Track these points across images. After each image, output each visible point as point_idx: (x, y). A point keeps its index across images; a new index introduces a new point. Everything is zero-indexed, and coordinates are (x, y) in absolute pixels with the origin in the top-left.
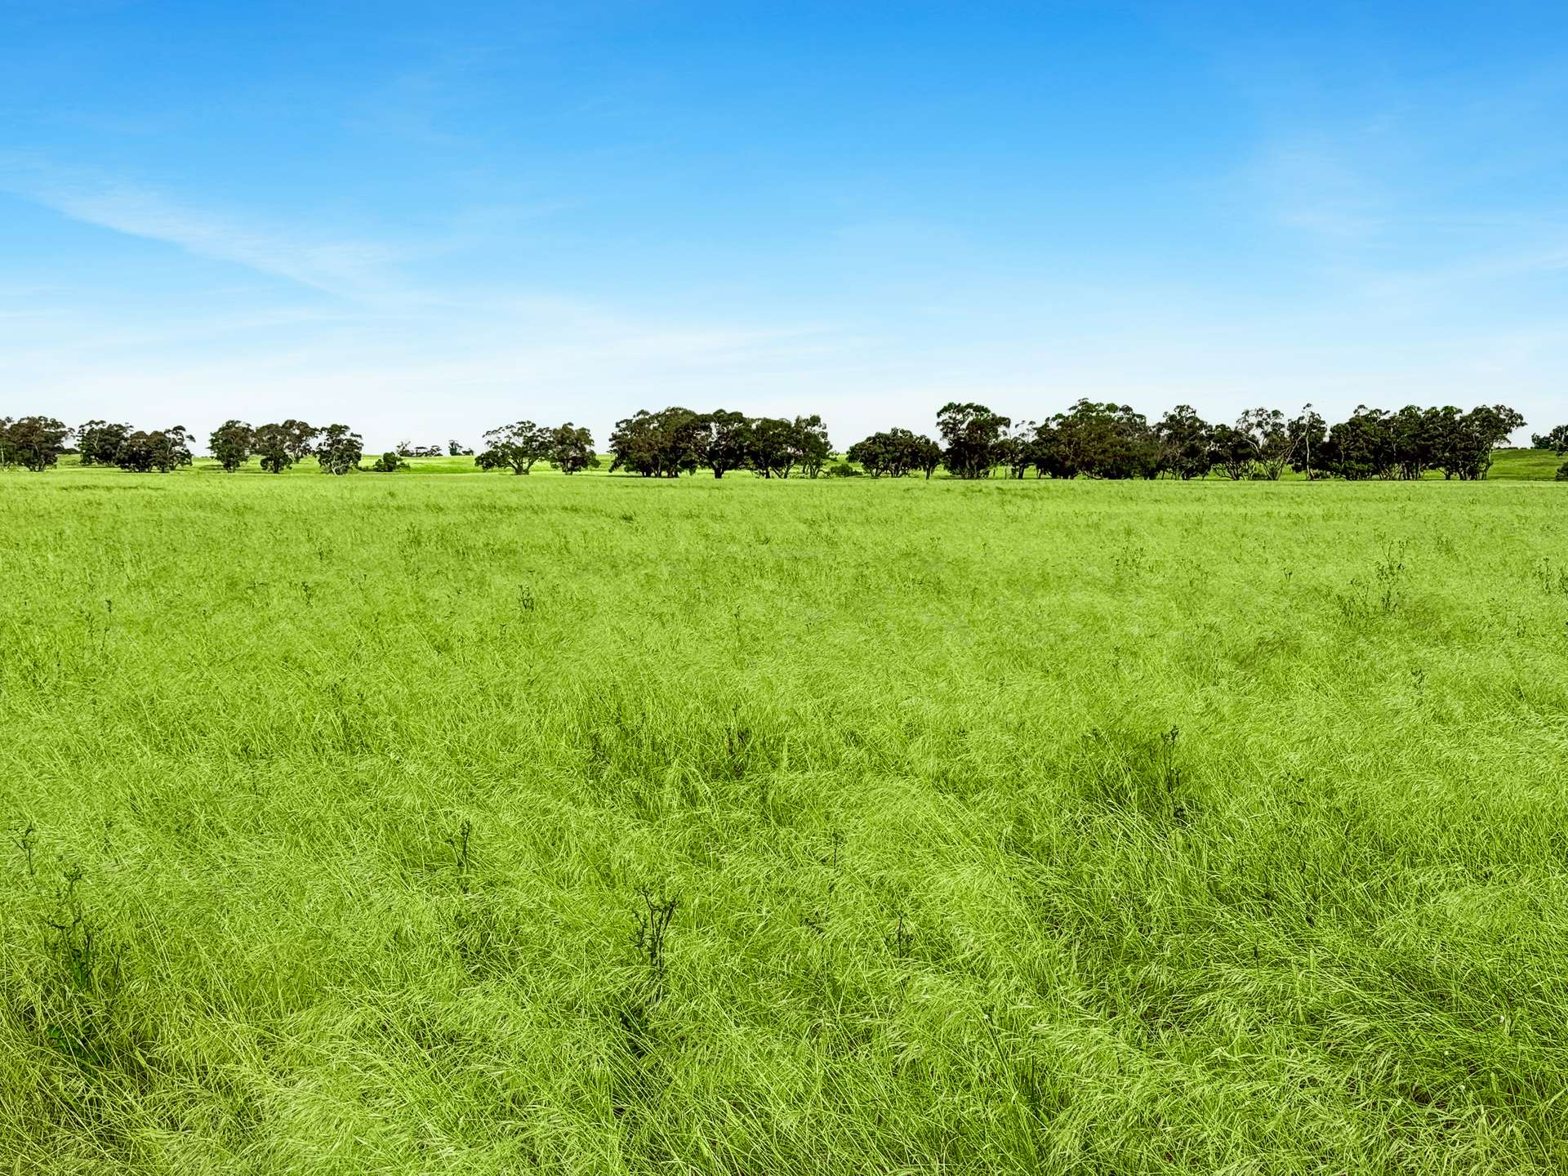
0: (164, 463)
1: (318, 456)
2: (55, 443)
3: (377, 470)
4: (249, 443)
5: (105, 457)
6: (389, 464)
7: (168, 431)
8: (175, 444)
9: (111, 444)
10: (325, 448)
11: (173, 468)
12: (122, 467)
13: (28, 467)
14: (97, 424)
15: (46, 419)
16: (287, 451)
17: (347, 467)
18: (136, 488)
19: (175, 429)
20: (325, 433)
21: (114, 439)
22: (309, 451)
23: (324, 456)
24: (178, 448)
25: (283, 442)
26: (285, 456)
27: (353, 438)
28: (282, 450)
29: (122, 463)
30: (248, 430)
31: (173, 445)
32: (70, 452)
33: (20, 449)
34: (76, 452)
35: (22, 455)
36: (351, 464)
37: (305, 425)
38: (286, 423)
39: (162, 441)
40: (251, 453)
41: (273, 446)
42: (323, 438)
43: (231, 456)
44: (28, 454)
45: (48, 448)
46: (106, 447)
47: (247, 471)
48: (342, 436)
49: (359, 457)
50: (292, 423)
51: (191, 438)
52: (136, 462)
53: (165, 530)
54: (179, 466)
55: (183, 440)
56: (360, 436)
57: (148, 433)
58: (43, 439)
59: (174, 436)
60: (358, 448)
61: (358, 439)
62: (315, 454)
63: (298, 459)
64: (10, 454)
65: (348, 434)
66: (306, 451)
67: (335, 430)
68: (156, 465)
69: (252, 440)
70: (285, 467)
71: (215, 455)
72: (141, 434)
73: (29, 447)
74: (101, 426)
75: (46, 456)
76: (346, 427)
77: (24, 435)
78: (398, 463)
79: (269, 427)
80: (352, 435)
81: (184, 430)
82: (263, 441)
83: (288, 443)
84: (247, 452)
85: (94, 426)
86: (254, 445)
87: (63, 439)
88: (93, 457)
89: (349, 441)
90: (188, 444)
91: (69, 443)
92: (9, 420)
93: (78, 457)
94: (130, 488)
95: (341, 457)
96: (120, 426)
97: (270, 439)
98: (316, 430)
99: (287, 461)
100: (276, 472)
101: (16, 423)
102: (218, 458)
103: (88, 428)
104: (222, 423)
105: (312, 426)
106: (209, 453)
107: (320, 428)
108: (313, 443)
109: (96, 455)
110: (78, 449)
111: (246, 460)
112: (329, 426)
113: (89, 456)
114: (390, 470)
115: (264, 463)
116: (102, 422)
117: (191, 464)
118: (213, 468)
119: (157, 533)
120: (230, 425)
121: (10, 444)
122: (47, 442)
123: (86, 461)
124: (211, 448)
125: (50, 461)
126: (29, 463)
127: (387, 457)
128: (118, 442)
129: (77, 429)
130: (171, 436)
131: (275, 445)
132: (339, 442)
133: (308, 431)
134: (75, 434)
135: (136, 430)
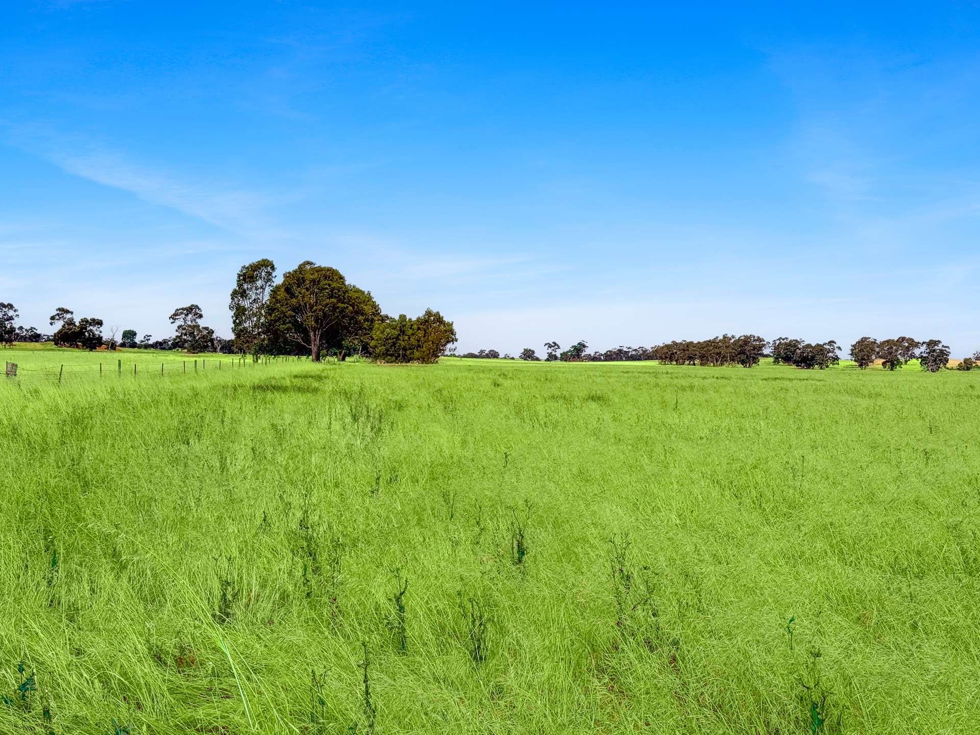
0: (822, 364)
1: (920, 360)
2: (758, 351)
3: (959, 369)
4: (875, 351)
5: (787, 359)
6: (967, 365)
7: (825, 344)
8: (829, 351)
9: (791, 352)
10: (924, 355)
11: (827, 367)
12: (797, 366)
13: (743, 364)
14: (783, 339)
15: (754, 337)
16: (899, 357)
17: (939, 367)
18: (807, 379)
19: (829, 342)
20: (925, 346)
21: (793, 349)
22: (914, 357)
23: (924, 360)
24: (830, 354)
25: (897, 351)
26: (898, 359)
27: (944, 349)
28: (896, 356)
29: (797, 363)
30: (875, 343)
31: (828, 353)
32: (767, 356)
33: (739, 354)
34: (771, 356)
35: (740, 358)
36: (941, 365)
37: (912, 340)
38: (900, 338)
39: (821, 350)
40: (876, 358)
41: (890, 353)
42: (923, 348)
43: (863, 359)
44: (743, 357)
45: (755, 354)
46: (788, 353)
47: (873, 369)
48: (936, 347)
49: (947, 361)
50: (903, 339)
51: (839, 348)
52: (805, 362)
53: (828, 409)
54: (831, 366)
55: (834, 349)
56: (948, 347)
57: (813, 345)
58: (752, 348)
59: (829, 347)
60: (947, 355)
61: (947, 349)
62: (917, 358)
63: (906, 362)
64: (733, 357)
65: (940, 345)
66: (912, 356)
67: (932, 343)
68: (817, 364)
69: (877, 350)
70: (898, 367)
71: (853, 359)
72: (809, 346)
73: (744, 353)
74: (785, 341)
75: (754, 358)
76: (939, 342)
77: (741, 346)
78: (974, 365)
79: (888, 341)
80: (943, 346)
81: (835, 343)
82: (884, 350)
83: (900, 351)
84: (873, 357)
85: (781, 340)
86: (878, 353)
87: (764, 348)
88: (780, 359)
89: (941, 351)
90: (837, 352)
91: (766, 351)
92: (733, 337)
93: (771, 360)
94: (804, 379)
95: (935, 361)
96: (796, 341)
97: (888, 349)
98: (919, 343)
99: (899, 363)
100: (892, 370)
101: (737, 338)
102: (855, 361)
103: (778, 342)
104: (858, 339)
105: (916, 341)
106: (850, 357)
107: (922, 342)
108: (917, 352)
109: (782, 358)
110: (772, 355)
111: (873, 362)
112: (927, 341)
113: (778, 358)
114: (968, 369)
115: (884, 364)
116: (786, 338)
117: (838, 364)
118: (852, 367)
119: (824, 411)
120: (864, 340)
121: (734, 351)
122: (754, 350)
123: (776, 361)
124: (851, 354)
125: (755, 360)
126: (743, 362)
127: (966, 361)
128: (795, 351)
129: (771, 344)
130: (827, 347)
131: (892, 353)
132: (934, 351)
133: (913, 344)
134: (770, 345)
135: (806, 343)
